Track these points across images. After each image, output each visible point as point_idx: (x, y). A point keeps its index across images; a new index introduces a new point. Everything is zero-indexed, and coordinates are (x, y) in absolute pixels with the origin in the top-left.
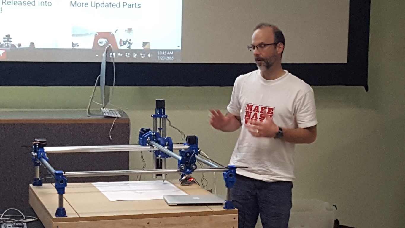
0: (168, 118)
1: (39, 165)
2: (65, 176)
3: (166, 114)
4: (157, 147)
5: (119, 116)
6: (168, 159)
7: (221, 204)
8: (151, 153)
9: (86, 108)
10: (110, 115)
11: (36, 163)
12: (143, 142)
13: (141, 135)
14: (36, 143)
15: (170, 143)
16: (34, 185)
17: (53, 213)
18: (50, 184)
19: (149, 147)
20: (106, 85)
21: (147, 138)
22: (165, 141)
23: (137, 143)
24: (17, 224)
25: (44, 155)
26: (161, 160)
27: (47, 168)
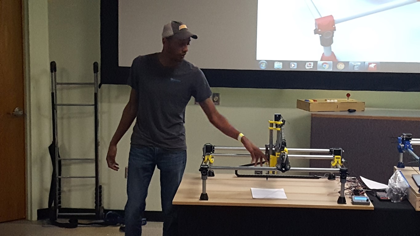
14: (403, 137)
18: (411, 167)
25: (410, 146)
27: (412, 155)
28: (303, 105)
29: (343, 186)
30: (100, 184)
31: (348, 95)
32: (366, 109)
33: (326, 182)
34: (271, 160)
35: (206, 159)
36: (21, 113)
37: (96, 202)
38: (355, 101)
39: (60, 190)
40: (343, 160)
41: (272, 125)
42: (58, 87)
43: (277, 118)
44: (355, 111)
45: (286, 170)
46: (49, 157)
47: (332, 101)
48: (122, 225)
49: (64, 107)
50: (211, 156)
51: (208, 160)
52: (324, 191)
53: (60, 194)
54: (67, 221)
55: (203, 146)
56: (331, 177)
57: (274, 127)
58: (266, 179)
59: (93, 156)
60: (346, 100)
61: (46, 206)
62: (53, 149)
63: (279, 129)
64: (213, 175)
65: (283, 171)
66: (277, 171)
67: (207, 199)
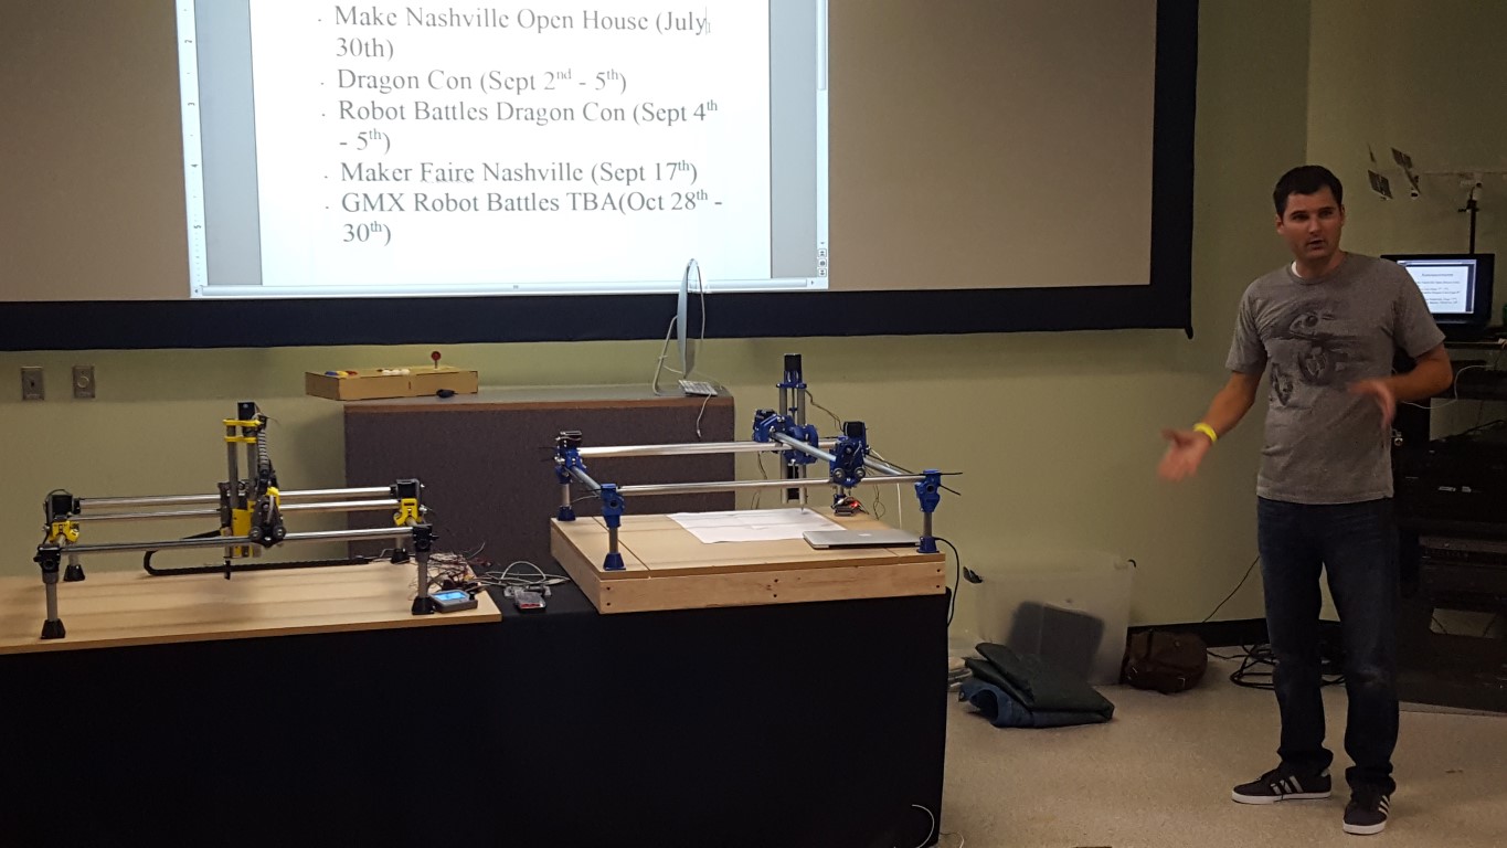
0: (807, 389)
1: (568, 482)
2: (620, 494)
3: (804, 382)
4: (788, 442)
5: (715, 393)
6: (809, 466)
7: (912, 545)
8: (778, 456)
9: (650, 381)
10: (697, 392)
11: (563, 477)
12: (761, 435)
13: (757, 422)
14: (561, 441)
15: (813, 437)
16: (559, 519)
17: (599, 563)
18: (590, 518)
19: (773, 445)
20: (687, 337)
21: (769, 426)
22: (804, 432)
23: (750, 438)
24: (532, 588)
25: (577, 461)
26: (797, 468)
27: (585, 483)
28: (323, 385)
29: (423, 572)
31: (436, 356)
32: (480, 387)
33: (386, 569)
34: (236, 523)
35: (55, 531)
38: (452, 369)
40: (423, 508)
41: (232, 430)
43: (246, 411)
44: (451, 394)
45: (276, 540)
47: (396, 372)
50: (68, 522)
51: (61, 533)
52: (380, 589)
55: (43, 498)
56: (399, 558)
57: (240, 434)
58: (221, 575)
60: (431, 368)
63: (252, 440)
64: (81, 577)
65: (268, 545)
66: (251, 545)
67: (62, 635)
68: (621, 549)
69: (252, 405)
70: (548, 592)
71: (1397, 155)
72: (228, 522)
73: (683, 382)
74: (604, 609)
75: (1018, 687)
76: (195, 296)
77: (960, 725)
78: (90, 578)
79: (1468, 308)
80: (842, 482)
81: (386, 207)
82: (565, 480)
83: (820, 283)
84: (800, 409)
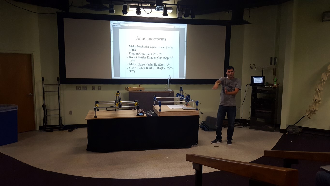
2: (161, 102)
3: (182, 90)
4: (181, 97)
5: (172, 91)
6: (183, 100)
7: (195, 109)
8: (179, 98)
9: (164, 89)
10: (170, 91)
12: (177, 96)
13: (177, 94)
14: (154, 96)
15: (183, 96)
16: (154, 105)
17: (158, 111)
18: (157, 105)
20: (169, 84)
24: (150, 113)
25: (156, 98)
26: (181, 100)
27: (157, 101)
28: (126, 89)
29: (138, 111)
30: (61, 117)
31: (140, 86)
32: (145, 90)
33: (134, 111)
34: (117, 105)
35: (96, 105)
36: (32, 95)
37: (60, 123)
38: (141, 87)
39: (47, 119)
40: (138, 104)
41: (116, 94)
42: (45, 85)
43: (118, 92)
44: (141, 90)
45: (121, 107)
46: (42, 109)
47: (135, 88)
48: (69, 130)
49: (47, 92)
51: (97, 106)
52: (133, 113)
53: (47, 121)
54: (50, 130)
55: (95, 101)
56: (135, 109)
57: (117, 95)
58: (115, 111)
59: (58, 108)
60: (139, 87)
61: (42, 125)
62: (44, 106)
63: (119, 95)
64: (99, 111)
65: (120, 108)
66: (118, 108)
67: (96, 117)
68: (161, 109)
69: (119, 91)
70: (152, 114)
71: (254, 64)
72: (116, 105)
73: (168, 89)
74: (159, 116)
75: (207, 126)
76: (112, 78)
77: (200, 131)
78: (100, 111)
79: (262, 82)
80: (187, 102)
81: (134, 68)
82: (154, 101)
83: (185, 78)
84: (182, 93)
